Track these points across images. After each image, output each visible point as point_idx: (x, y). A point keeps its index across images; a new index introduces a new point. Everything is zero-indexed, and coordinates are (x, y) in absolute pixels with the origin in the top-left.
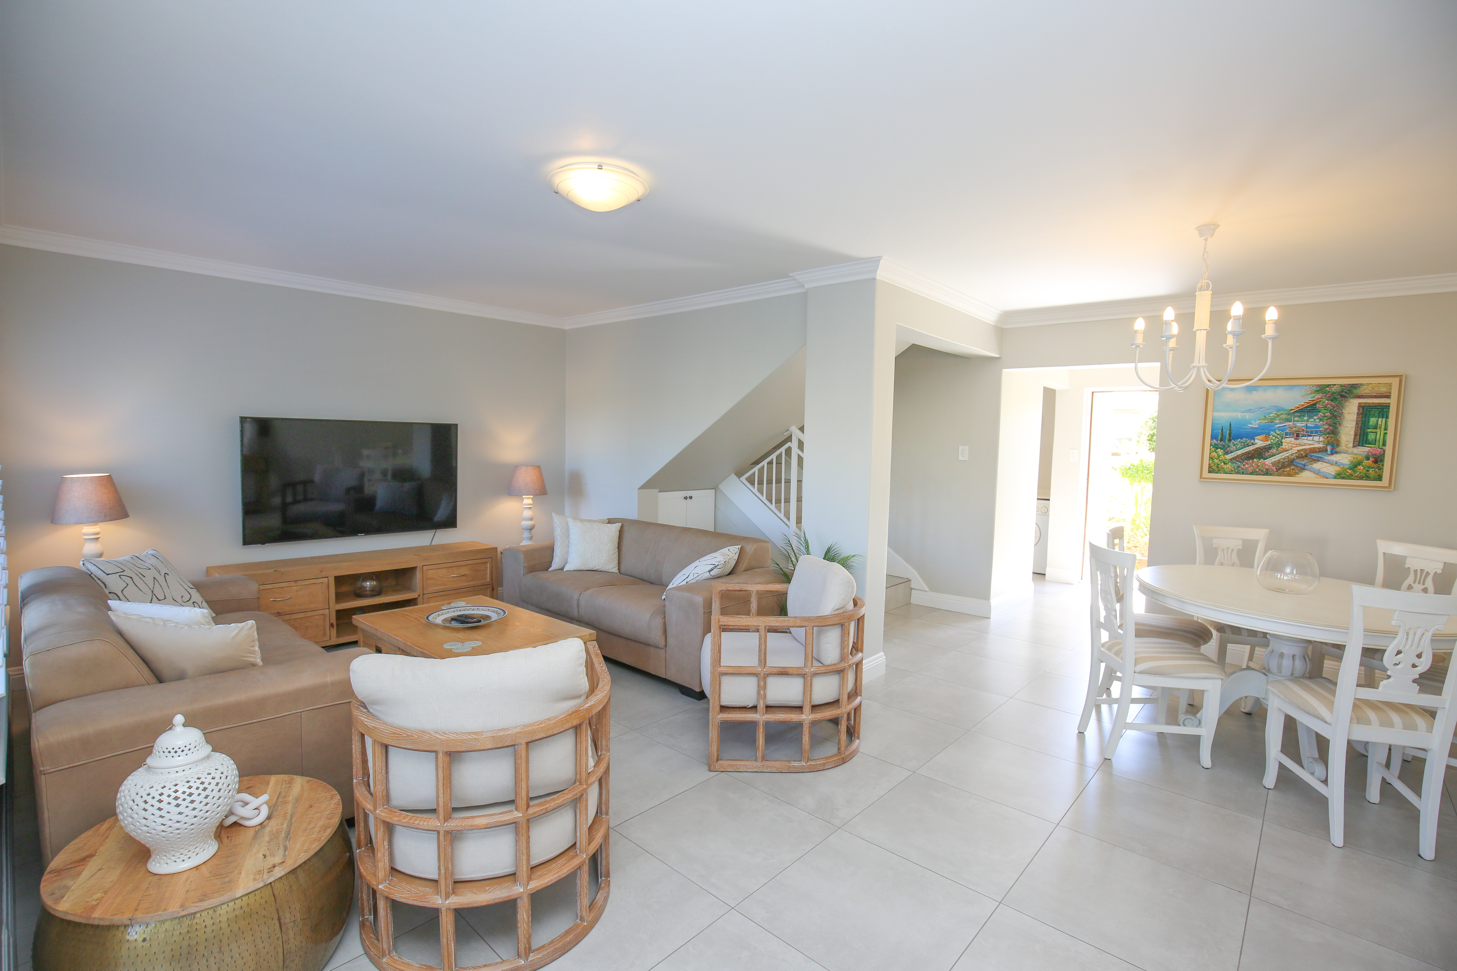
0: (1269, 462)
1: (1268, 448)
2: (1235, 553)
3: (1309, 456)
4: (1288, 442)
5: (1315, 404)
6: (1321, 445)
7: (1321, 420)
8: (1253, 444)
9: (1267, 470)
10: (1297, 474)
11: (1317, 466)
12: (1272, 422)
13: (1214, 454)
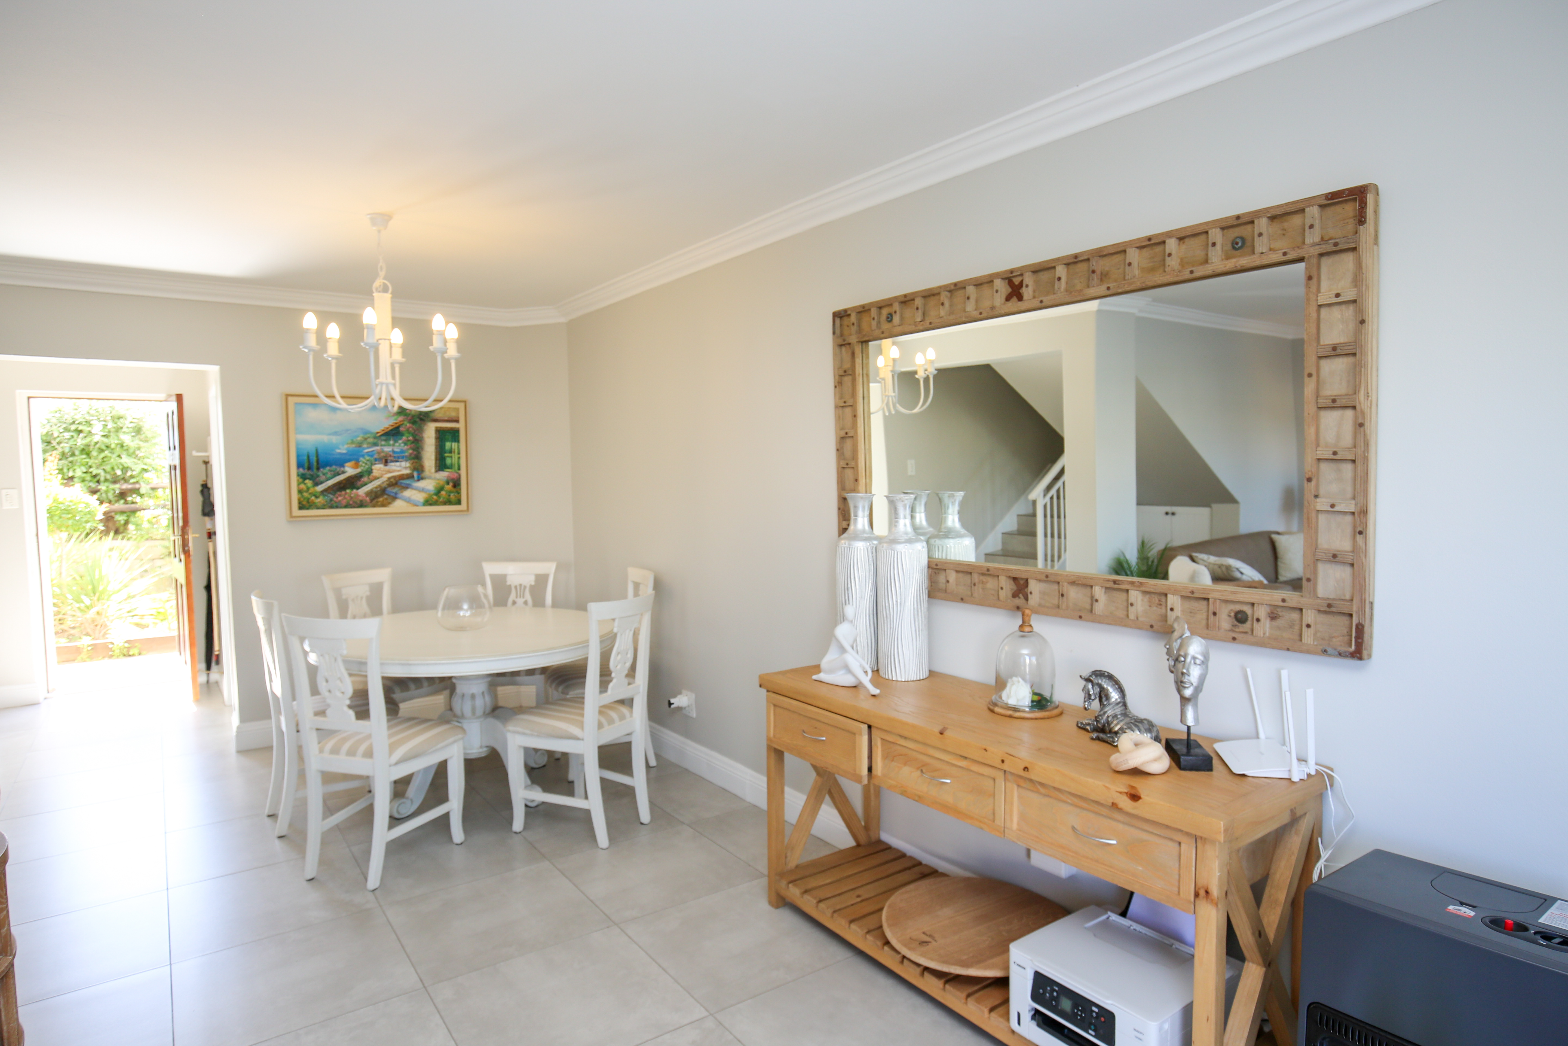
0: (362, 491)
1: (359, 477)
2: (364, 601)
3: (399, 484)
4: (378, 468)
5: (398, 427)
6: (408, 471)
7: (405, 444)
8: (344, 472)
9: (361, 501)
10: (390, 503)
11: (407, 493)
12: (360, 447)
13: (303, 486)
